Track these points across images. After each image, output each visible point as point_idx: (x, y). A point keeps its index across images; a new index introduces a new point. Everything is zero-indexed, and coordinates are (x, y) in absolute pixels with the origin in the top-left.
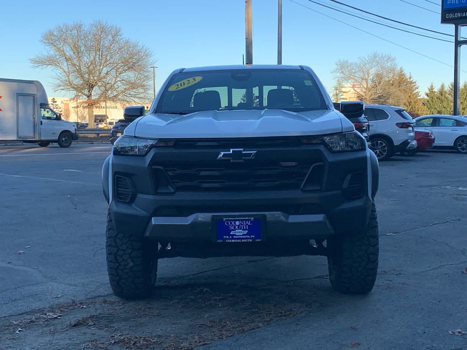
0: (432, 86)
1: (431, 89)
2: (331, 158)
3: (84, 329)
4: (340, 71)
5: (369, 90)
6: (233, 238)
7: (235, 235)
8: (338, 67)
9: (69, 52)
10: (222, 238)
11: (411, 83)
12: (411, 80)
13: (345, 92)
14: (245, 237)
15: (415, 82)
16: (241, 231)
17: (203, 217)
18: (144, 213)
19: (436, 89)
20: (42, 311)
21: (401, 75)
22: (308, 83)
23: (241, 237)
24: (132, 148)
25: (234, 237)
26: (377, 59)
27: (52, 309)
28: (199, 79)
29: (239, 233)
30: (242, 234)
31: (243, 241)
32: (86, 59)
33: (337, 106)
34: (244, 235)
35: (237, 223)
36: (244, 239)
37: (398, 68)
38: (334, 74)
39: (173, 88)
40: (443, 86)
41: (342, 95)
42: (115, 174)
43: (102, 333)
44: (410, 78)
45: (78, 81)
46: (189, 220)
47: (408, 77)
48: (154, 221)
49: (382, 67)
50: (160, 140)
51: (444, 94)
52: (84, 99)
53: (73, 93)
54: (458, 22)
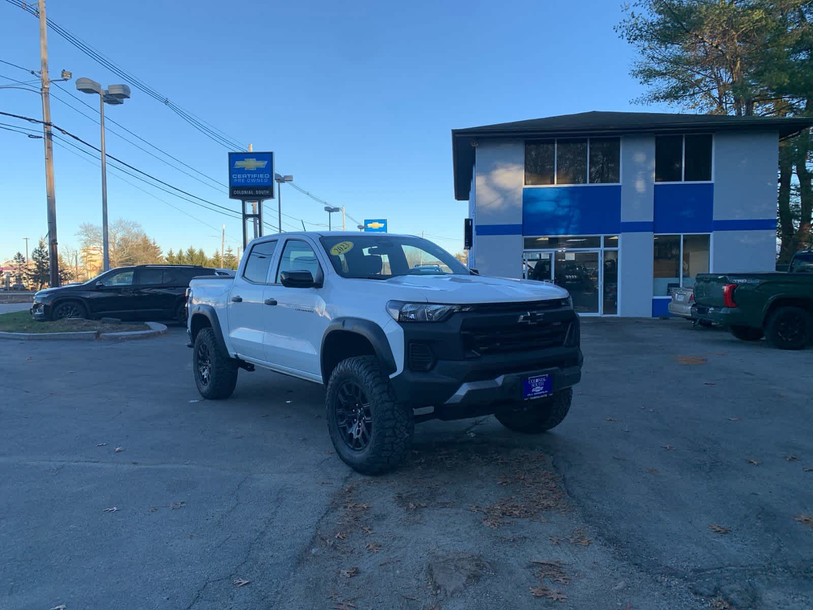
0: (171, 252)
1: (171, 254)
4: (85, 234)
5: (116, 254)
6: (533, 396)
7: (535, 392)
8: (83, 230)
10: (527, 397)
11: (155, 248)
12: (156, 245)
13: (93, 255)
14: (541, 393)
15: (159, 248)
16: (539, 387)
19: (175, 255)
21: (145, 241)
23: (539, 393)
25: (535, 394)
26: (123, 224)
30: (539, 390)
31: (541, 396)
34: (541, 391)
35: (537, 381)
36: (543, 394)
37: (143, 234)
38: (77, 236)
40: (181, 252)
41: (91, 257)
44: (154, 244)
46: (498, 383)
47: (152, 242)
49: (128, 232)
51: (182, 258)
54: (245, 198)
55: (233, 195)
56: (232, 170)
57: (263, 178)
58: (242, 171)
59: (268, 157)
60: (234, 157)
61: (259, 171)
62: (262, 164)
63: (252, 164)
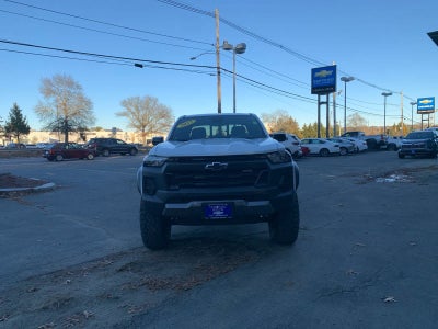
0: (305, 124)
1: (305, 126)
2: (273, 167)
3: (125, 273)
6: (215, 216)
7: (216, 214)
9: (133, 109)
10: (208, 216)
15: (297, 123)
17: (196, 203)
18: (160, 201)
19: (307, 126)
20: (102, 259)
21: (291, 119)
22: (255, 123)
23: (219, 216)
24: (154, 162)
27: (108, 258)
28: (194, 121)
29: (218, 213)
31: (221, 218)
32: (142, 113)
33: (271, 135)
34: (221, 214)
36: (221, 216)
39: (179, 126)
42: (144, 177)
43: (136, 276)
45: (138, 124)
46: (188, 206)
47: (294, 120)
48: (167, 206)
49: (282, 116)
50: (171, 158)
52: (141, 132)
53: (135, 129)
54: (320, 93)
55: (313, 93)
56: (313, 78)
57: (330, 81)
58: (318, 78)
59: (333, 68)
60: (314, 71)
61: (328, 77)
62: (330, 73)
63: (324, 73)
